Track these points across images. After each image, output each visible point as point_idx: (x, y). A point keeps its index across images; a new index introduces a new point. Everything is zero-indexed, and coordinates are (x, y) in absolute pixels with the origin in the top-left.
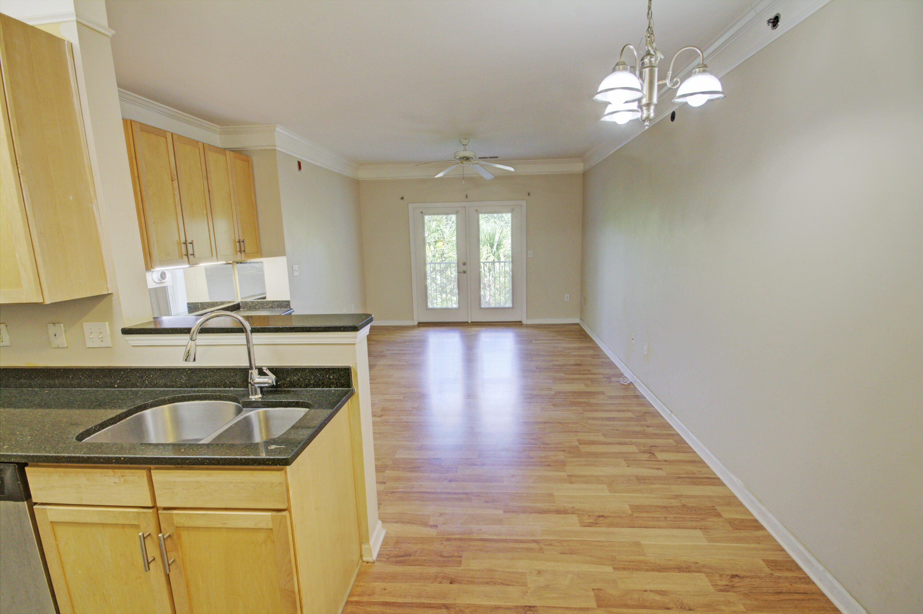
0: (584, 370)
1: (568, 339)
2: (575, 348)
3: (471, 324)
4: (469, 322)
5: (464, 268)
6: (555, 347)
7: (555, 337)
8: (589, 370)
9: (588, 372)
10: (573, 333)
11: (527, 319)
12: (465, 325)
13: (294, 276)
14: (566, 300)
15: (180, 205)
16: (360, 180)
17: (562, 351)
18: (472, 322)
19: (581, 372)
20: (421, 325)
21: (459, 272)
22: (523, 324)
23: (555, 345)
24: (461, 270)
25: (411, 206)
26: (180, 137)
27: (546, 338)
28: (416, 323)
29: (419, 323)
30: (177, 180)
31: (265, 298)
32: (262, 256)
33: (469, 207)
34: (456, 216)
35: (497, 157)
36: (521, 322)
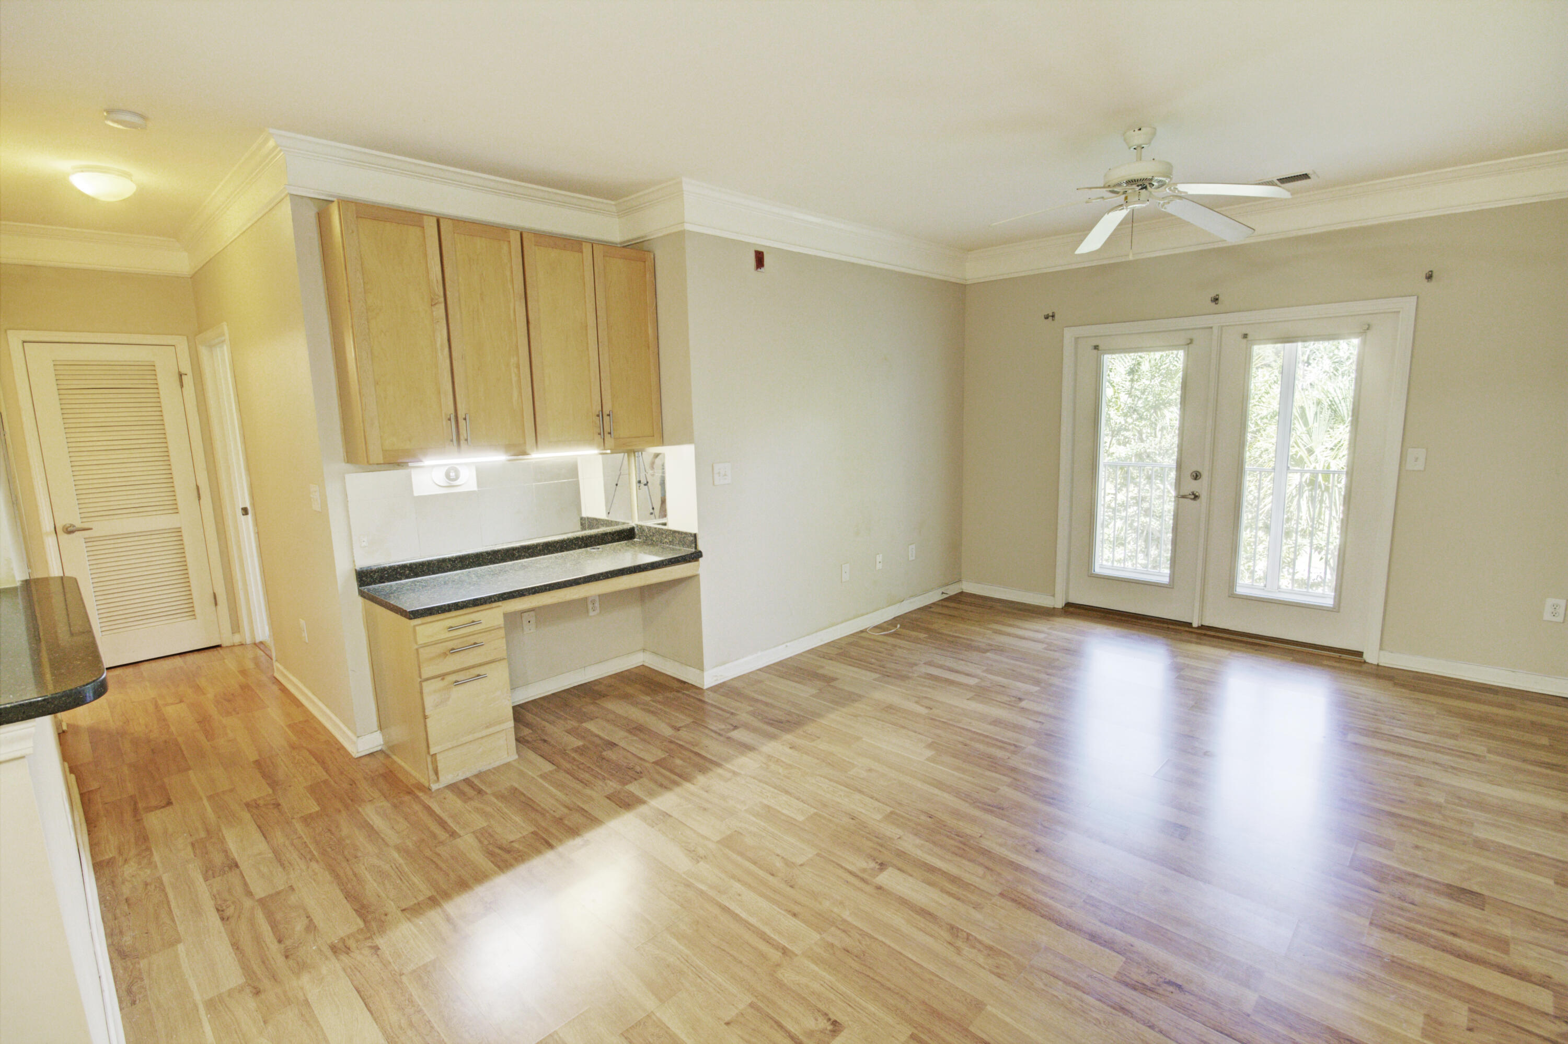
0: (1478, 935)
1: (1504, 760)
2: (1503, 810)
3: (1199, 631)
4: (1195, 625)
5: (1191, 486)
6: (1419, 781)
7: (1454, 737)
8: (1502, 944)
9: (1493, 955)
10: (1545, 741)
11: (1381, 649)
12: (1180, 632)
13: (713, 484)
14: (1547, 616)
15: (446, 350)
16: (968, 282)
17: (1438, 807)
18: (1202, 627)
19: (1457, 942)
20: (1073, 610)
21: (1180, 497)
22: (1365, 662)
23: (1421, 771)
24: (1186, 490)
25: (1069, 335)
26: (458, 222)
27: (1414, 735)
28: (1059, 604)
29: (1068, 605)
30: (443, 306)
31: (665, 524)
32: (662, 442)
33: (1222, 327)
34: (1185, 351)
35: (1306, 176)
36: (1360, 654)
